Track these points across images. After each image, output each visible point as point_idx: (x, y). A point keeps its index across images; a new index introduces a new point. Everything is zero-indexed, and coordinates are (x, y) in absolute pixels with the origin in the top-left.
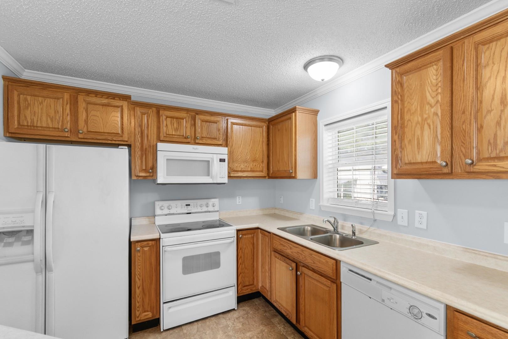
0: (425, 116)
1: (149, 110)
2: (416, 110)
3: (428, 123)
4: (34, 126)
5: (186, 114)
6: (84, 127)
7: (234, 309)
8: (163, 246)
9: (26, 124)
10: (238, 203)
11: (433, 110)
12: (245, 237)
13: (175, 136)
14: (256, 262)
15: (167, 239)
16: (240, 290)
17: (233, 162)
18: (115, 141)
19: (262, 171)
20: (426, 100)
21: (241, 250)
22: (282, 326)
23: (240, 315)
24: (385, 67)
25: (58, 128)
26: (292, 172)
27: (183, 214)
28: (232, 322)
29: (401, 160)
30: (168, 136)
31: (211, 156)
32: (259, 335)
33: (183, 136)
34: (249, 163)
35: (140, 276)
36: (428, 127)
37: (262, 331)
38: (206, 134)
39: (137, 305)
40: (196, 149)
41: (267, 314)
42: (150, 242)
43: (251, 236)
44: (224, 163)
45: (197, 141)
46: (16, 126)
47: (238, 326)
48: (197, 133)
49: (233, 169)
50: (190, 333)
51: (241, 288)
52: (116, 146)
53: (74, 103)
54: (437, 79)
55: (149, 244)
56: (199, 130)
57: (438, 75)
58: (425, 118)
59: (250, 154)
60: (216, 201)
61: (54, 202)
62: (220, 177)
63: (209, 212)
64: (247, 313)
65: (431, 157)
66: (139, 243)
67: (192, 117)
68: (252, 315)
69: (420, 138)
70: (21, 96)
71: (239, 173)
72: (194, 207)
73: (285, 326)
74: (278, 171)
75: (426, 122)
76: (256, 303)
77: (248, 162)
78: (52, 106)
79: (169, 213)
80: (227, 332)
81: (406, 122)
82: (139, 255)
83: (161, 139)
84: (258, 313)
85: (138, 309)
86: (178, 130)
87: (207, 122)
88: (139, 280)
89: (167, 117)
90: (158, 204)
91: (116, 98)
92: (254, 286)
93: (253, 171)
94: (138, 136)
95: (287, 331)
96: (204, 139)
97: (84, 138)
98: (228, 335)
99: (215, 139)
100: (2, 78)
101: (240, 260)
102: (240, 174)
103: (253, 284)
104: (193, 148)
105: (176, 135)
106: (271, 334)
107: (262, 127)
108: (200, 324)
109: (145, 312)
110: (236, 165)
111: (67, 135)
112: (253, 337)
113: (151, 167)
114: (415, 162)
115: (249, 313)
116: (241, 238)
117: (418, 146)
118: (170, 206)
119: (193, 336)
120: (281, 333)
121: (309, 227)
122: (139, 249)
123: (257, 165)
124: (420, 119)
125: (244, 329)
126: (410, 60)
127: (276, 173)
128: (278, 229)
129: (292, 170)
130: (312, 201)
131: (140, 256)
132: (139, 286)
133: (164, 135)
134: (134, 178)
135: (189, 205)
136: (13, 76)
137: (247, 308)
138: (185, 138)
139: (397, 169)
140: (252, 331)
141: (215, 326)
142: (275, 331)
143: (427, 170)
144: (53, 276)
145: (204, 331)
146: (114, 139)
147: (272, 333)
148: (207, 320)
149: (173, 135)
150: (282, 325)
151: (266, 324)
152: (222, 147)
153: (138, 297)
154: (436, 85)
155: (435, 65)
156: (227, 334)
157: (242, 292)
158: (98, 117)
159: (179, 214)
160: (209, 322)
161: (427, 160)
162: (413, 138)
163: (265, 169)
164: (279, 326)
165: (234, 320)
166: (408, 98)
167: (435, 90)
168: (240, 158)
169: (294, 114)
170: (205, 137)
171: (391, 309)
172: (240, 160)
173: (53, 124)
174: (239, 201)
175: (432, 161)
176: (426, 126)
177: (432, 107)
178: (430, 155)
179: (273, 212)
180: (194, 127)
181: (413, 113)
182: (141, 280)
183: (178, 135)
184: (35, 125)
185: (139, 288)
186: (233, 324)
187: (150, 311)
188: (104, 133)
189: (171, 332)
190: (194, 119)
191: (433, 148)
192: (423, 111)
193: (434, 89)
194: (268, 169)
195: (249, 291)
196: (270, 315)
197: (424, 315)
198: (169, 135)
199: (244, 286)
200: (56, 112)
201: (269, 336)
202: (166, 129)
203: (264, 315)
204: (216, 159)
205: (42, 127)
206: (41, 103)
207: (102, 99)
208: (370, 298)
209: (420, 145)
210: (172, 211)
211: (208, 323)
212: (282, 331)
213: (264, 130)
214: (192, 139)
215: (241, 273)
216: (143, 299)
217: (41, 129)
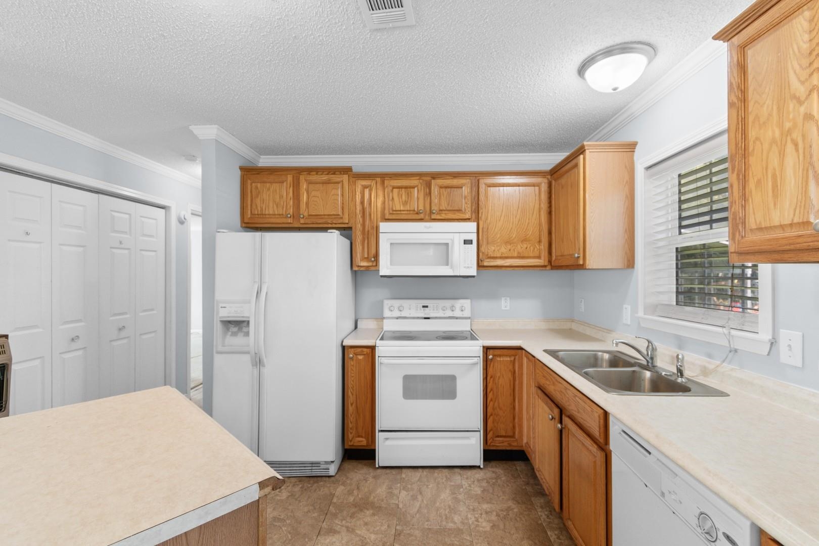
0: (788, 125)
1: (372, 182)
2: (770, 115)
3: (792, 140)
4: (262, 214)
5: (418, 181)
6: (306, 210)
7: (479, 467)
8: (379, 357)
9: (256, 213)
10: (503, 308)
11: (802, 109)
12: (499, 359)
13: (404, 212)
14: (519, 402)
15: (384, 349)
16: (490, 440)
17: (488, 243)
18: (335, 224)
19: (539, 257)
20: (789, 89)
21: (492, 379)
22: (546, 513)
23: (485, 477)
24: (713, 40)
25: (283, 215)
26: (578, 257)
27: (418, 318)
28: (469, 483)
29: (744, 223)
30: (394, 212)
31: (450, 236)
32: (502, 512)
33: (414, 210)
34: (515, 245)
35: (353, 390)
36: (794, 147)
37: (509, 509)
38: (446, 205)
39: (350, 426)
40: (430, 227)
41: (529, 489)
42: (365, 350)
43: (509, 359)
44: (471, 245)
45: (433, 217)
46: (249, 216)
47: (474, 491)
48: (433, 205)
49: (488, 255)
50: (408, 480)
51: (492, 438)
52: (325, 229)
53: (296, 186)
54: (811, 40)
55: (364, 352)
56: (435, 200)
57: (813, 30)
58: (787, 130)
59: (517, 230)
60: (466, 303)
61: (267, 293)
62: (465, 267)
63: (457, 318)
64: (497, 478)
65: (800, 213)
66: (353, 350)
67: (426, 184)
68: (504, 482)
69: (777, 173)
70: (253, 184)
71: (497, 260)
72: (434, 310)
73: (551, 514)
74: (562, 256)
75: (789, 139)
76: (518, 468)
77: (513, 243)
78: (278, 191)
79: (400, 316)
80: (456, 494)
81: (751, 143)
82: (352, 364)
83: (386, 218)
84: (515, 482)
85: (351, 431)
86: (407, 204)
87: (446, 187)
88: (352, 395)
89: (394, 188)
90: (387, 303)
91: (336, 173)
92: (515, 439)
93: (523, 258)
94: (360, 216)
95: (550, 523)
96: (444, 212)
97: (305, 224)
98: (456, 498)
99: (459, 211)
100: (240, 168)
101: (490, 394)
102: (499, 262)
103: (513, 436)
104: (425, 227)
105: (405, 210)
106: (520, 518)
107: (538, 185)
108: (426, 472)
109: (359, 436)
110: (493, 248)
111: (289, 222)
112: (491, 513)
113: (374, 254)
114: (769, 225)
115: (500, 478)
116: (492, 359)
117: (773, 191)
118: (401, 306)
119: (411, 484)
120: (540, 522)
121: (605, 354)
122: (351, 356)
123: (530, 247)
124: (777, 133)
125: (483, 498)
126: (761, 12)
127: (560, 259)
128: (545, 351)
129: (578, 254)
130: (626, 308)
131: (353, 366)
132: (352, 402)
133: (389, 212)
134: (355, 268)
135: (427, 307)
136: (251, 165)
137: (500, 470)
138: (417, 213)
139: (735, 242)
140: (494, 504)
141: (444, 481)
142: (531, 516)
143: (791, 241)
144: (266, 371)
145: (426, 483)
146: (334, 222)
147: (524, 517)
148: (437, 471)
149: (400, 211)
150: (546, 511)
151: (520, 501)
152: (471, 222)
153: (351, 416)
154: (810, 54)
155: (809, 9)
156: (455, 496)
157: (494, 444)
158: (318, 197)
159: (414, 318)
160: (438, 474)
161: (793, 220)
162: (765, 177)
163: (545, 254)
164: (541, 512)
165: (474, 482)
166: (755, 92)
167: (808, 65)
168: (499, 238)
169: (582, 156)
170: (444, 210)
171: (674, 513)
172: (499, 241)
173: (278, 211)
174: (505, 304)
175: (801, 221)
176: (790, 148)
177: (800, 102)
178: (798, 208)
179: (567, 326)
180: (429, 198)
181: (764, 123)
182: (354, 396)
183: (407, 211)
184: (264, 213)
185: (352, 404)
186: (470, 486)
187: (365, 438)
188: (324, 215)
189: (388, 471)
190: (429, 185)
191: (804, 193)
192: (783, 116)
193: (805, 62)
194: (550, 253)
195: (505, 446)
196: (532, 491)
197: (721, 536)
198: (396, 211)
199: (498, 436)
200: (281, 197)
201: (516, 519)
202: (392, 203)
203: (524, 487)
204: (458, 241)
205: (269, 215)
206: (269, 189)
207: (322, 176)
208: (646, 486)
209: (778, 190)
210: (403, 314)
211: (436, 474)
212: (542, 520)
213: (543, 190)
214: (427, 214)
215: (491, 415)
216: (356, 420)
217: (268, 216)
